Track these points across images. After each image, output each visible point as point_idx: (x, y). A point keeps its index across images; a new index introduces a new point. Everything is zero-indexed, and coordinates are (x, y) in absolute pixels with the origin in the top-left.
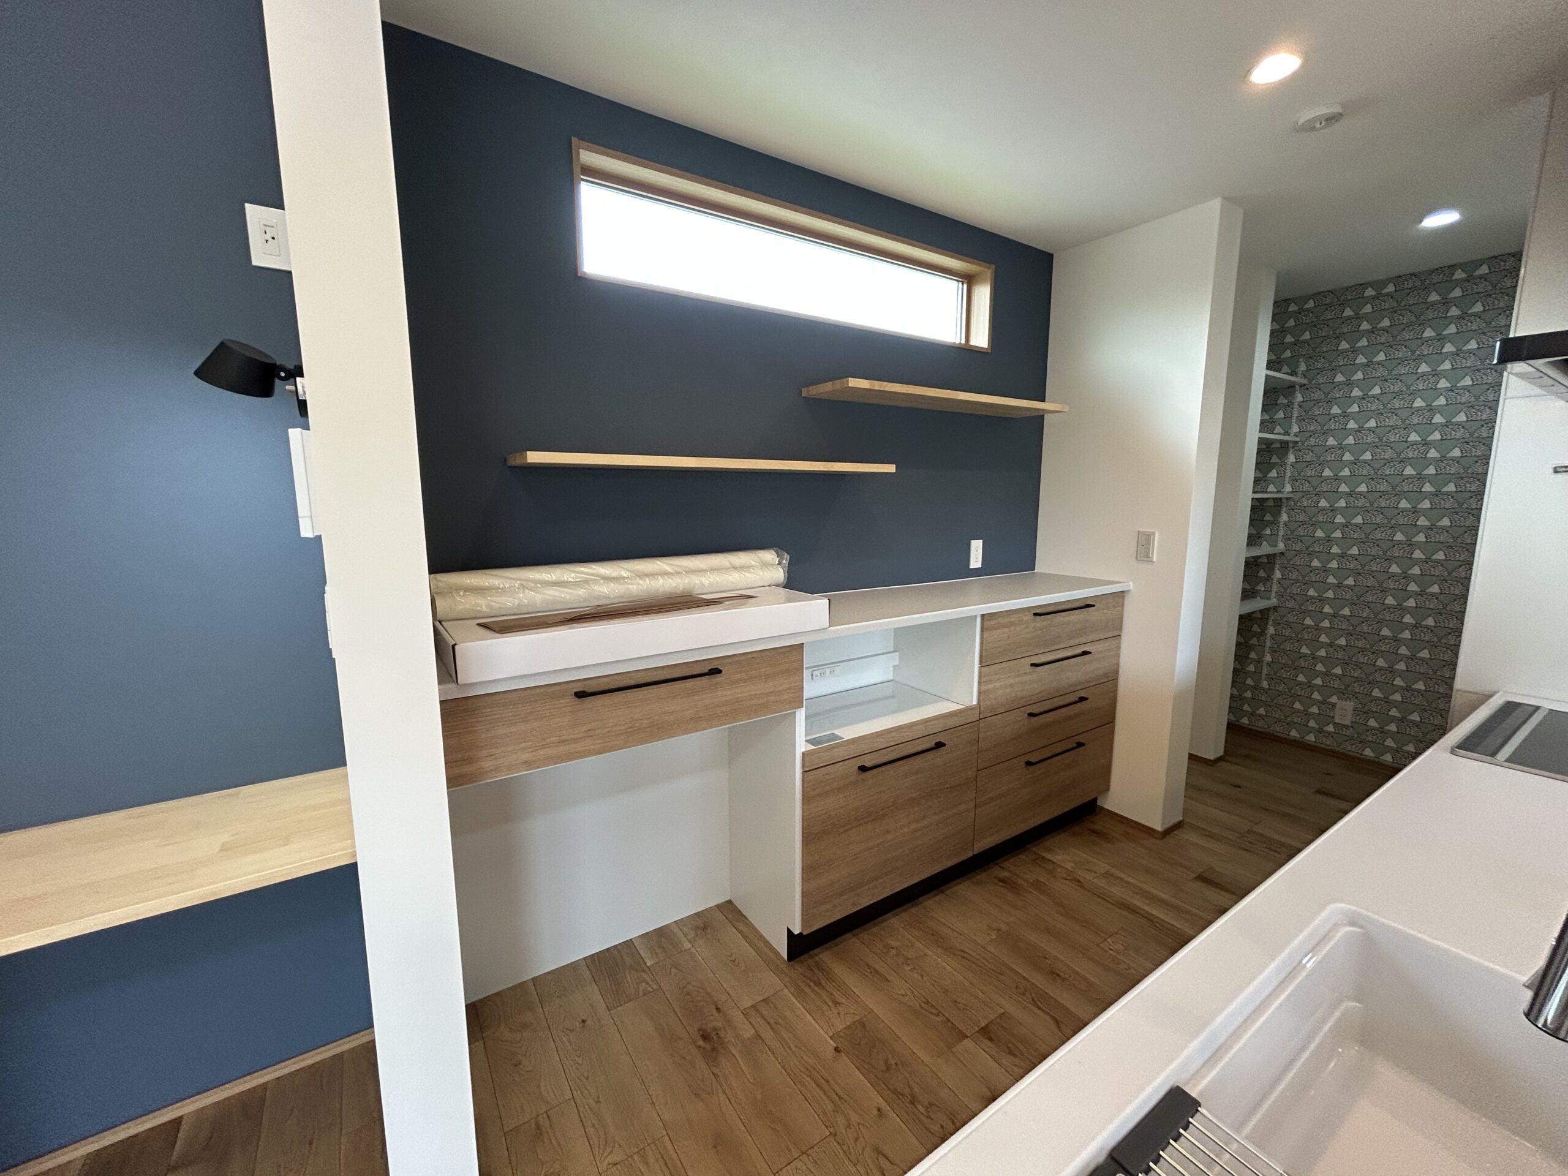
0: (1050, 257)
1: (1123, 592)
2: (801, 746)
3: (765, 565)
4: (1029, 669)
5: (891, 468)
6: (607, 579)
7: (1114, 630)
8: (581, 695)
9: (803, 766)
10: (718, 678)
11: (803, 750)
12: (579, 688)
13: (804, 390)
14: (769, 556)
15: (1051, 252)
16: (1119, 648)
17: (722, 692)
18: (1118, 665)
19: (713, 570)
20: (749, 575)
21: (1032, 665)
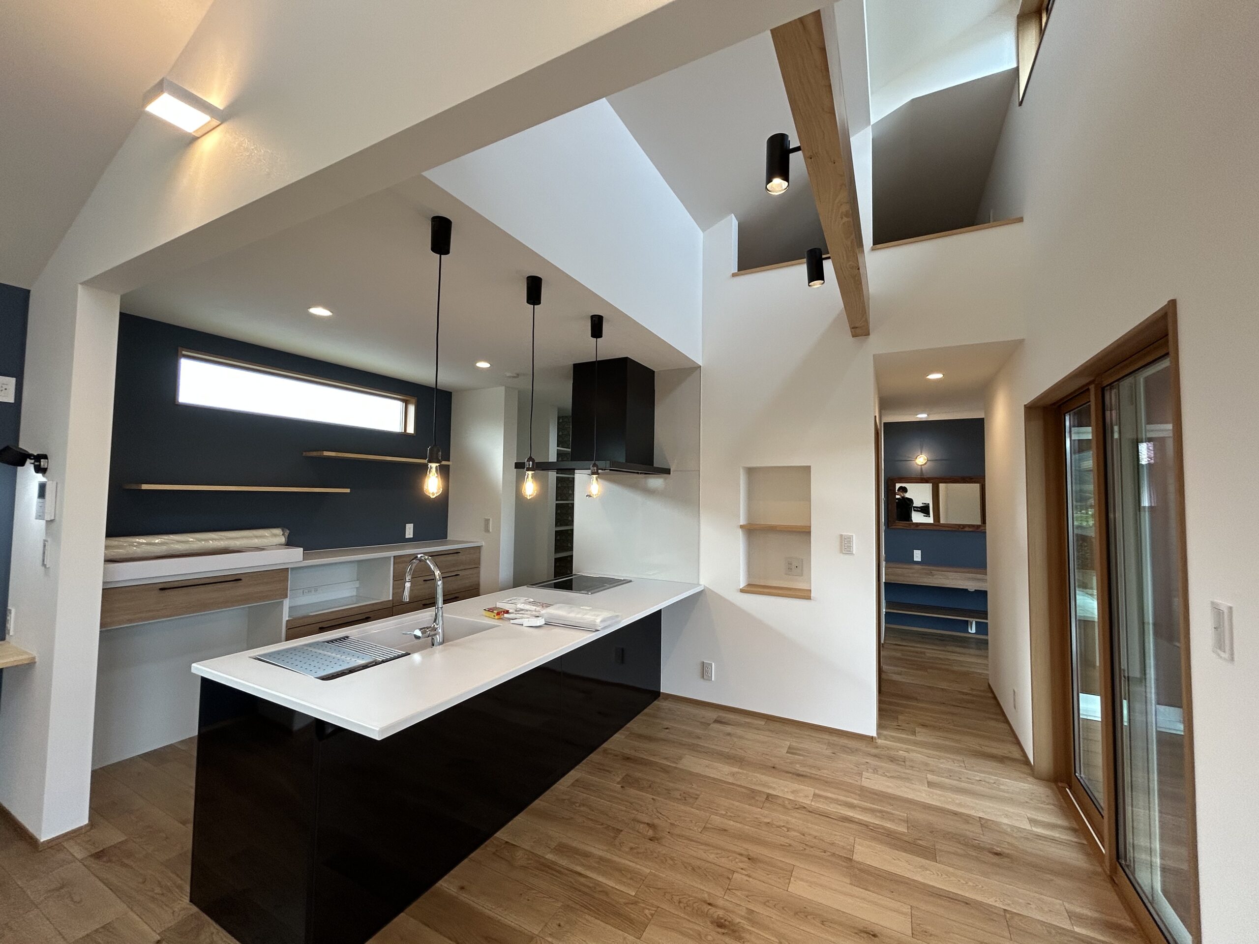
0: (451, 393)
1: (479, 546)
2: (286, 617)
3: (275, 535)
4: (423, 583)
5: (348, 491)
6: (178, 542)
7: (476, 564)
8: (162, 589)
9: (287, 627)
10: (239, 583)
11: (287, 619)
12: (161, 586)
13: (304, 453)
14: (278, 531)
15: (450, 391)
16: (479, 573)
17: (240, 590)
18: (479, 582)
19: (242, 538)
20: (265, 540)
21: (424, 581)
